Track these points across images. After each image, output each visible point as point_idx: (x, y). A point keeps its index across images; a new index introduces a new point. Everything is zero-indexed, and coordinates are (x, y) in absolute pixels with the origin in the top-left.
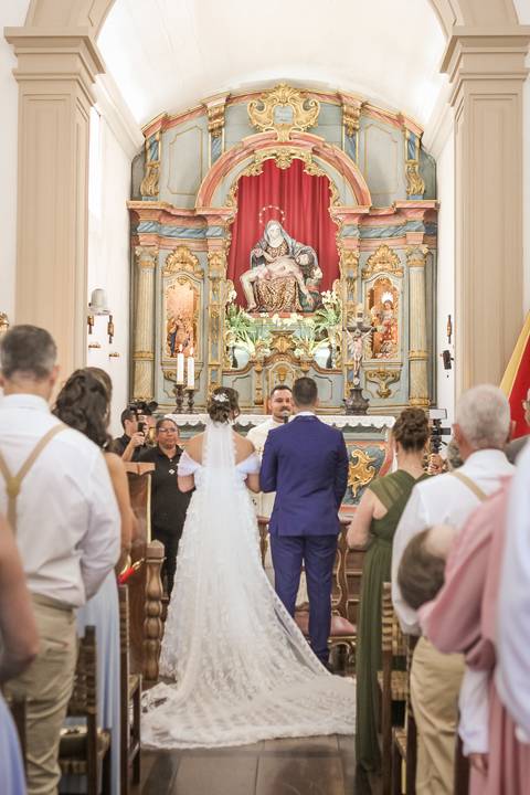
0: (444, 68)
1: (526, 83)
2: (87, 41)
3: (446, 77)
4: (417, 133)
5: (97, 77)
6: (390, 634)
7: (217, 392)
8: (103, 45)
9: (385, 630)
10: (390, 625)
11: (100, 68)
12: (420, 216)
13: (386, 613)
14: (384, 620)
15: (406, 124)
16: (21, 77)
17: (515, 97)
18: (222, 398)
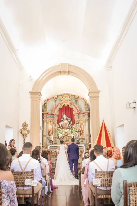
0: (88, 95)
1: (99, 98)
2: (40, 93)
3: (89, 96)
4: (86, 101)
7: (61, 140)
8: (42, 93)
11: (41, 96)
12: (87, 114)
15: (85, 100)
16: (31, 98)
17: (98, 100)
18: (62, 141)
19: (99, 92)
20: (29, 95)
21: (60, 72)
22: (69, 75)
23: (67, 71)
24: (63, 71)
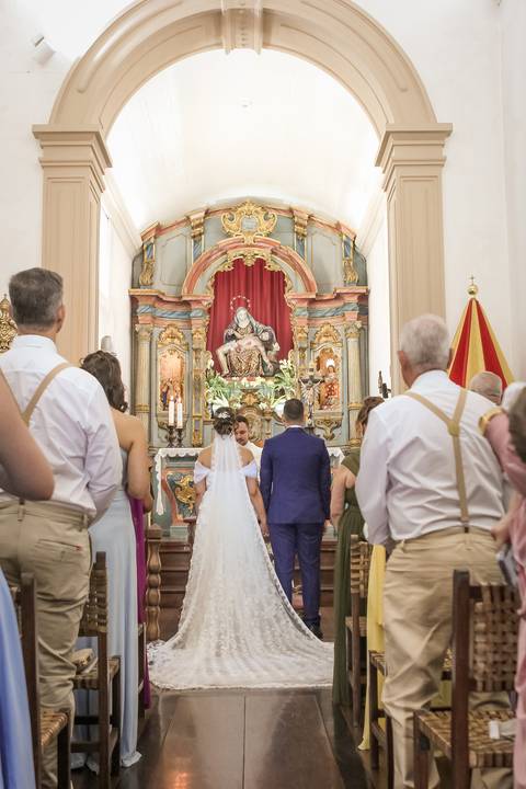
0: (378, 163)
1: (444, 169)
2: (97, 135)
3: (380, 170)
4: (352, 237)
5: (106, 170)
6: (358, 579)
8: (110, 144)
9: (353, 576)
10: (358, 571)
11: (109, 164)
12: (354, 299)
13: (354, 561)
14: (352, 567)
15: (344, 230)
16: (45, 165)
17: (436, 178)
18: (223, 415)
19: (445, 133)
20: (34, 152)
21: (217, 16)
22: (266, 44)
23: (257, 8)
24: (234, 12)
